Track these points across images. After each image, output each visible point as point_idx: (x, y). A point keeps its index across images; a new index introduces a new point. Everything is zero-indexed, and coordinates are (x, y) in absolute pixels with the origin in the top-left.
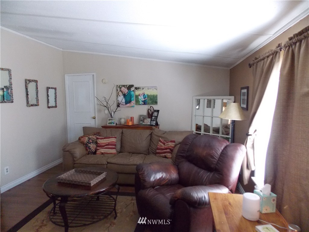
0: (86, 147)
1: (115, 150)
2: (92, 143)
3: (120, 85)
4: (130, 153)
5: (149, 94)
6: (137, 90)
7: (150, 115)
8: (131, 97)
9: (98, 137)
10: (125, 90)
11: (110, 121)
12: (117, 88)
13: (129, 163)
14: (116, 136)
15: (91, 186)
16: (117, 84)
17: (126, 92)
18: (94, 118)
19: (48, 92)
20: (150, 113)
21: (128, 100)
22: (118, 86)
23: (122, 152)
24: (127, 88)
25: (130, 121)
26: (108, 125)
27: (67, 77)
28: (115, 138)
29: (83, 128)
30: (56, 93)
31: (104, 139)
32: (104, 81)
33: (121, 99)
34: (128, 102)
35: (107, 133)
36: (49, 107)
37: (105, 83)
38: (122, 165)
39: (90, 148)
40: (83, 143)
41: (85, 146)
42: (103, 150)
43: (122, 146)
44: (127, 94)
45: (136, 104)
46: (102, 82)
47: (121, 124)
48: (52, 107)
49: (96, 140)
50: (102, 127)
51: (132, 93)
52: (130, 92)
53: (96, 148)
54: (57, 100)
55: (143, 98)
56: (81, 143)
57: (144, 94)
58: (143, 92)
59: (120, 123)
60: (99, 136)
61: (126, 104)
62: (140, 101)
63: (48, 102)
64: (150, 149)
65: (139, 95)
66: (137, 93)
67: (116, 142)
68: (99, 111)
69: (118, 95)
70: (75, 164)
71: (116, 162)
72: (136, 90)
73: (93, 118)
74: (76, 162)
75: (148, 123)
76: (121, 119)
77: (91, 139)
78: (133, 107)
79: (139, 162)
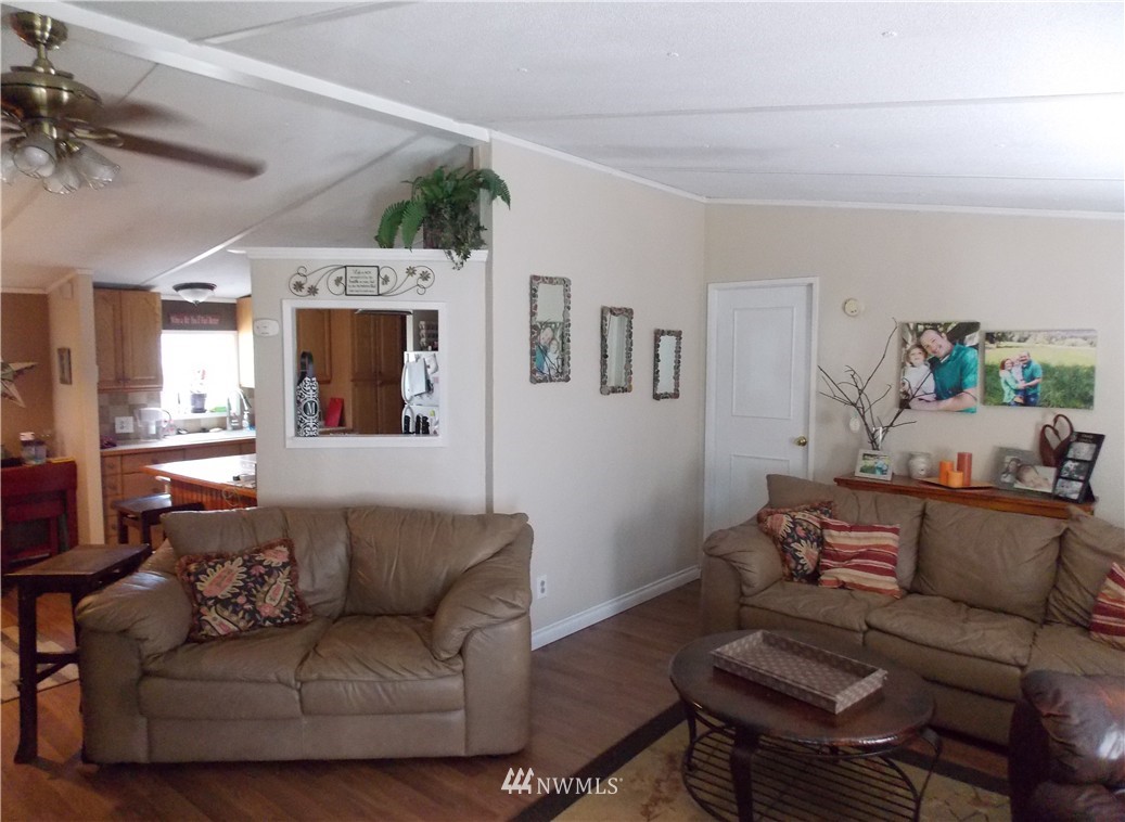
0: (784, 551)
1: (893, 579)
2: (805, 539)
3: (919, 320)
4: (955, 601)
5: (1054, 363)
6: (991, 345)
7: (1054, 452)
8: (963, 369)
9: (829, 520)
10: (940, 344)
11: (870, 462)
12: (903, 332)
13: (964, 648)
14: (898, 526)
15: (837, 712)
16: (905, 320)
17: (942, 352)
18: (803, 443)
19: (659, 346)
20: (1054, 443)
21: (950, 383)
22: (908, 325)
23: (921, 593)
24: (947, 334)
25: (953, 470)
26: (858, 474)
27: (714, 295)
28: (895, 531)
29: (769, 477)
30: (678, 351)
31: (851, 529)
32: (850, 307)
33: (919, 376)
34: (949, 389)
35: (859, 506)
36: (657, 397)
37: (854, 315)
38: (928, 646)
39: (797, 559)
40: (771, 534)
41: (779, 546)
42: (845, 574)
43: (918, 570)
44: (948, 361)
45: (984, 402)
46: (844, 309)
47: (909, 477)
48: (666, 396)
49: (819, 531)
50: (836, 480)
51: (971, 355)
52: (959, 350)
53: (818, 561)
54: (681, 373)
55: (1019, 377)
56: (767, 534)
57: (1029, 363)
58: (1024, 354)
59: (904, 473)
60: (830, 517)
61: (939, 398)
62: (1006, 389)
63: (656, 380)
64: (1052, 600)
65: (1003, 366)
66: (994, 355)
67: (896, 550)
68: (825, 418)
69: (905, 362)
70: (742, 605)
71: (904, 630)
72: (988, 344)
73: (800, 444)
74: (750, 601)
75: (1040, 485)
76: (912, 456)
77: (801, 525)
78: (967, 411)
79: (1011, 650)
